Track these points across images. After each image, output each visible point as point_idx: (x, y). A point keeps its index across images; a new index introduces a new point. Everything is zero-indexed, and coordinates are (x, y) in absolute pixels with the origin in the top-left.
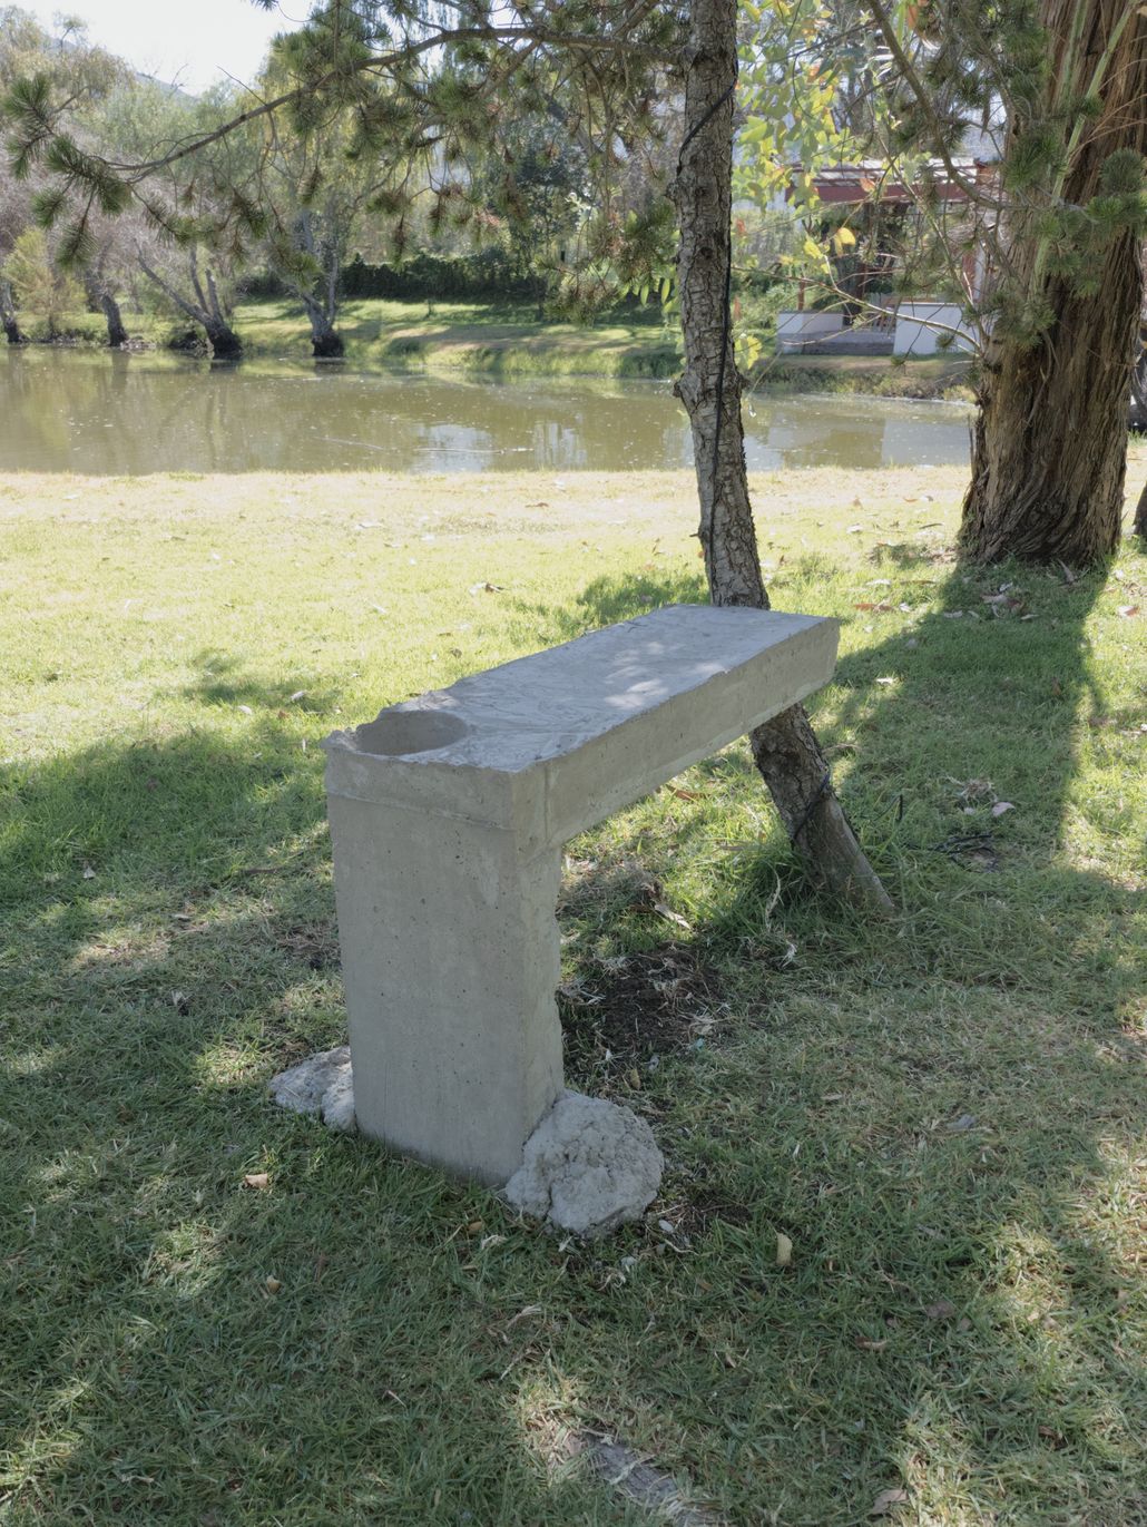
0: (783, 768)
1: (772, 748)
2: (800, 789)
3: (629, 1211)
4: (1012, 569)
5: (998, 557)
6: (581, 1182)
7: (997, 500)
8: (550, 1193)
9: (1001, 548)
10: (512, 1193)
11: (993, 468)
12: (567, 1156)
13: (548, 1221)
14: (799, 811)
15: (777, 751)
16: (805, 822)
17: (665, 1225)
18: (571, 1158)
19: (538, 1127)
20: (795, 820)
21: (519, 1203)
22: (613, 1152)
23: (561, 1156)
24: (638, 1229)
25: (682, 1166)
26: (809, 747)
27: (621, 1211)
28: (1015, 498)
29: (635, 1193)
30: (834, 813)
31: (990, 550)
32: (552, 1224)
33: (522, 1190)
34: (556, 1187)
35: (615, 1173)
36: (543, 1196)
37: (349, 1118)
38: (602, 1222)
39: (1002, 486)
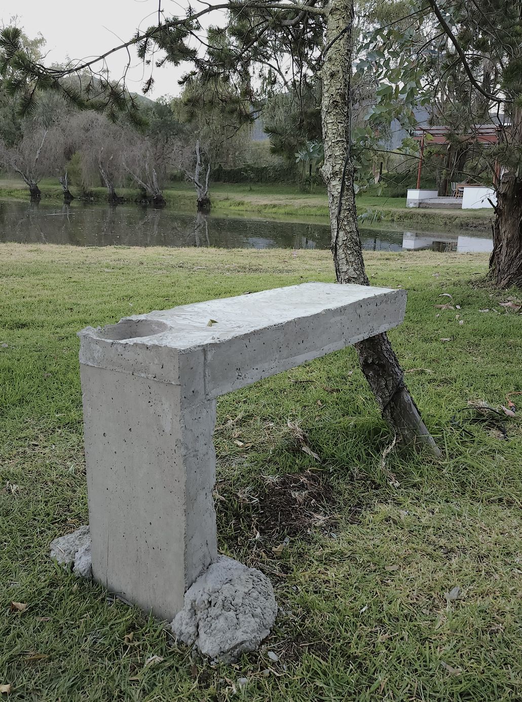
0: (376, 373)
1: (370, 361)
2: (386, 385)
3: (247, 644)
4: (515, 291)
5: (508, 285)
6: (217, 621)
7: (507, 258)
8: (198, 627)
9: (509, 281)
10: (175, 626)
11: (504, 243)
12: (210, 602)
13: (194, 647)
14: (386, 397)
15: (373, 363)
16: (389, 403)
17: (272, 655)
18: (213, 604)
19: (195, 582)
20: (383, 402)
21: (177, 633)
22: (241, 601)
23: (206, 602)
24: (253, 657)
25: (290, 613)
26: (391, 361)
27: (242, 643)
28: (515, 257)
29: (253, 631)
30: (406, 399)
31: (504, 282)
32: (196, 650)
33: (181, 624)
34: (201, 624)
35: (240, 616)
36: (192, 630)
37: (87, 568)
38: (228, 651)
39: (509, 251)
